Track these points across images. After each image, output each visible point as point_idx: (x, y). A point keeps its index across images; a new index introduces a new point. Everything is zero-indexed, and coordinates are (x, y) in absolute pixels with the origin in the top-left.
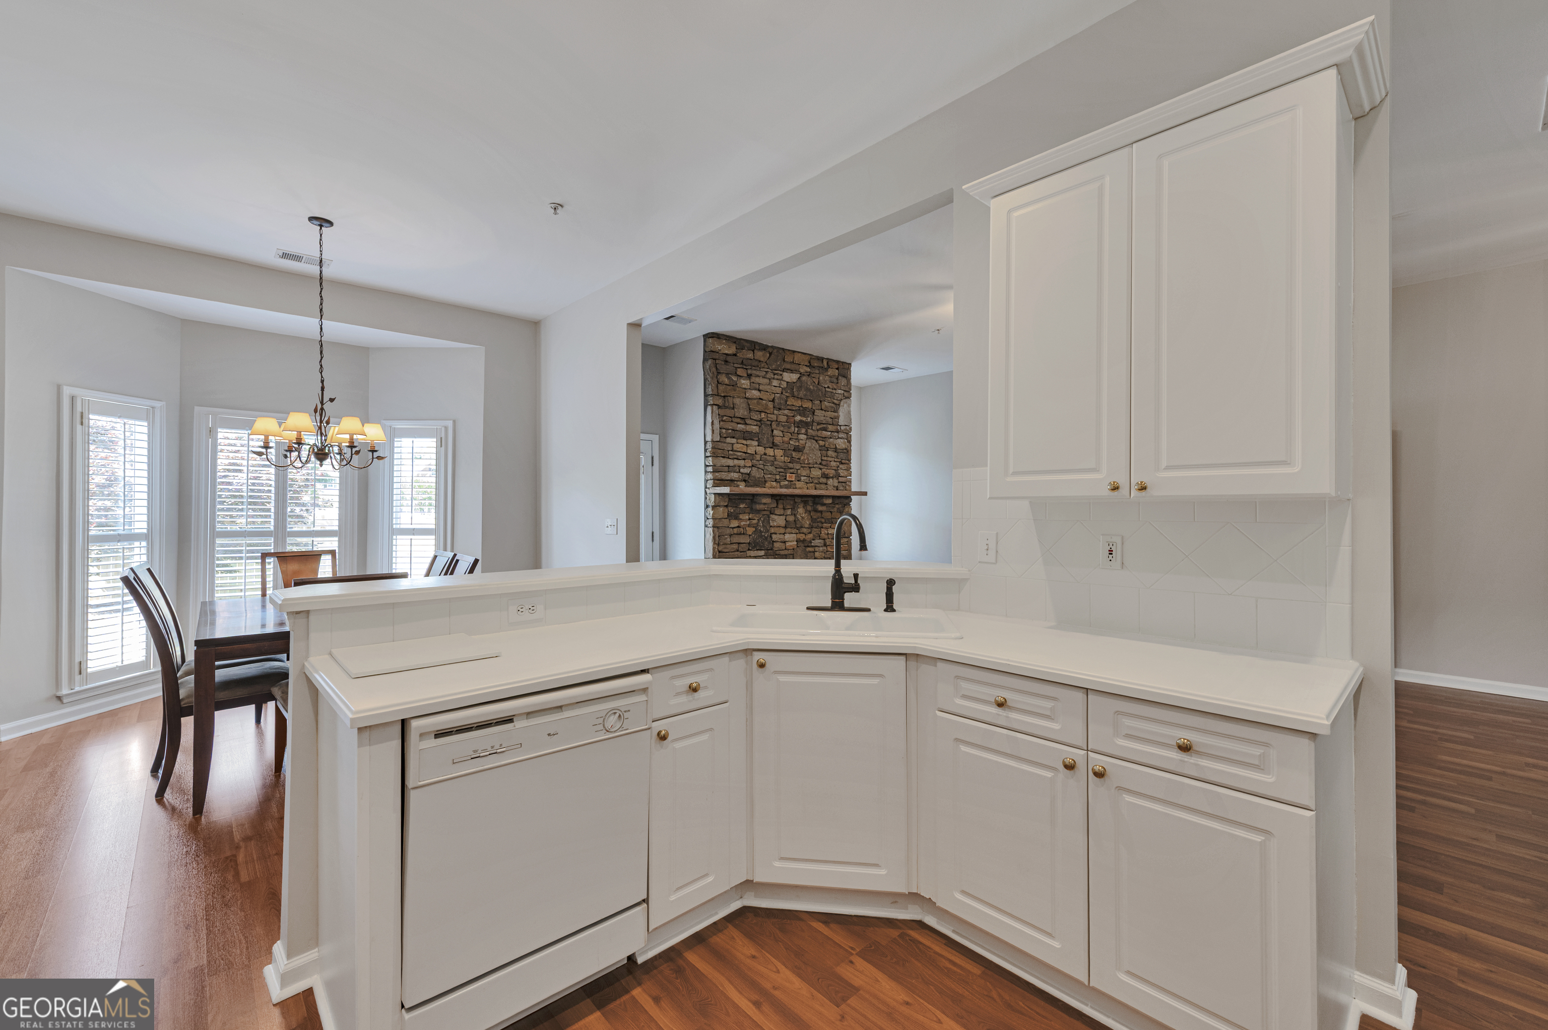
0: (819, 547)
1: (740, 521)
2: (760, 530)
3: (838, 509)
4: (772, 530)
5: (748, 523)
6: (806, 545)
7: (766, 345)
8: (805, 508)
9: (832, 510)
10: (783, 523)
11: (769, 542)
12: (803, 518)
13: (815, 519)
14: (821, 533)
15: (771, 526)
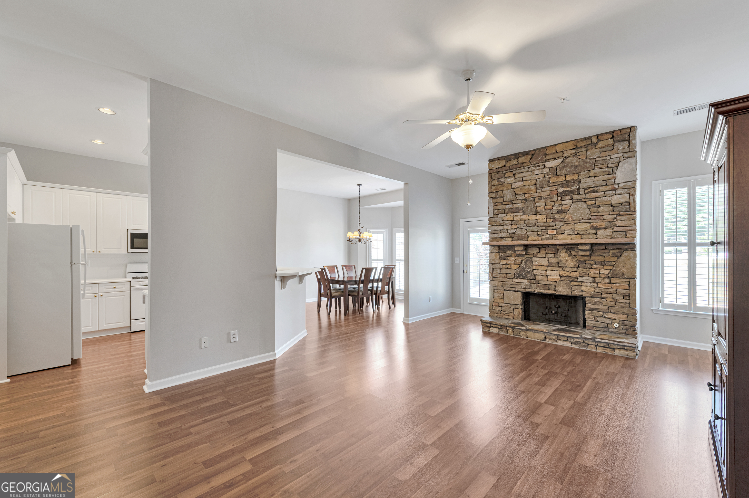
0: (587, 282)
1: (508, 261)
2: (523, 267)
3: (613, 253)
4: (535, 268)
5: (514, 262)
6: (571, 280)
7: (528, 151)
8: (568, 253)
9: (604, 255)
10: (546, 263)
11: (531, 275)
12: (566, 261)
13: (582, 261)
14: (590, 273)
15: (533, 265)
